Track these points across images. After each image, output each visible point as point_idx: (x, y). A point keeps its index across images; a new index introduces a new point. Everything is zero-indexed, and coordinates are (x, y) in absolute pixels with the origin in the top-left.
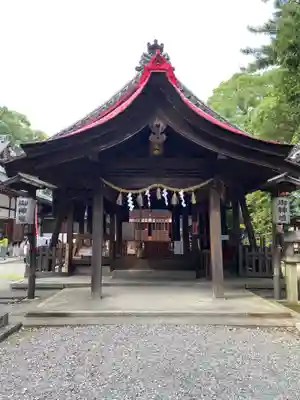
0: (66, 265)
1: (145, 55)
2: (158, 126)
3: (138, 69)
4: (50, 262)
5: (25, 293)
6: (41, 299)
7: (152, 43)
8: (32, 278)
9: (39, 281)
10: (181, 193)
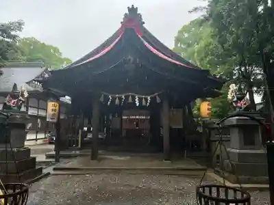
1: (126, 14)
2: (130, 60)
7: (131, 7)
8: (58, 151)
10: (149, 98)
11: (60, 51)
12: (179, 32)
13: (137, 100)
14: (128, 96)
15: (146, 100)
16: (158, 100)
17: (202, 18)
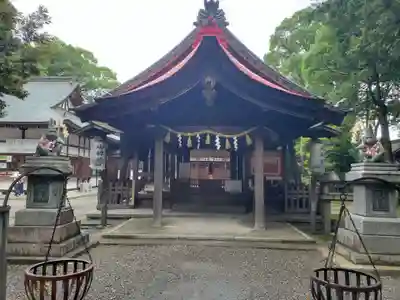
0: (132, 199)
1: (201, 11)
3: (195, 24)
4: (119, 196)
5: (98, 222)
6: (112, 226)
8: (105, 210)
9: (110, 212)
10: (235, 138)
11: (95, 56)
12: (278, 29)
13: (217, 140)
14: (206, 135)
15: (231, 140)
16: (249, 141)
17: (315, 8)
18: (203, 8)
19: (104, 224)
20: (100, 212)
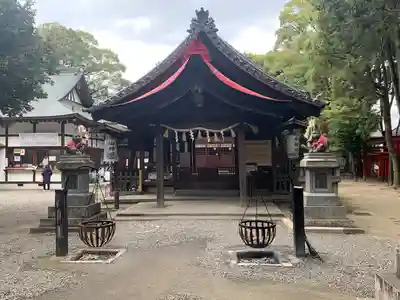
0: (140, 187)
1: (194, 20)
2: (197, 91)
3: (188, 31)
4: (128, 184)
5: (112, 206)
7: (199, 10)
10: (222, 132)
16: (233, 134)
18: (195, 17)
19: (117, 207)
20: (113, 198)
